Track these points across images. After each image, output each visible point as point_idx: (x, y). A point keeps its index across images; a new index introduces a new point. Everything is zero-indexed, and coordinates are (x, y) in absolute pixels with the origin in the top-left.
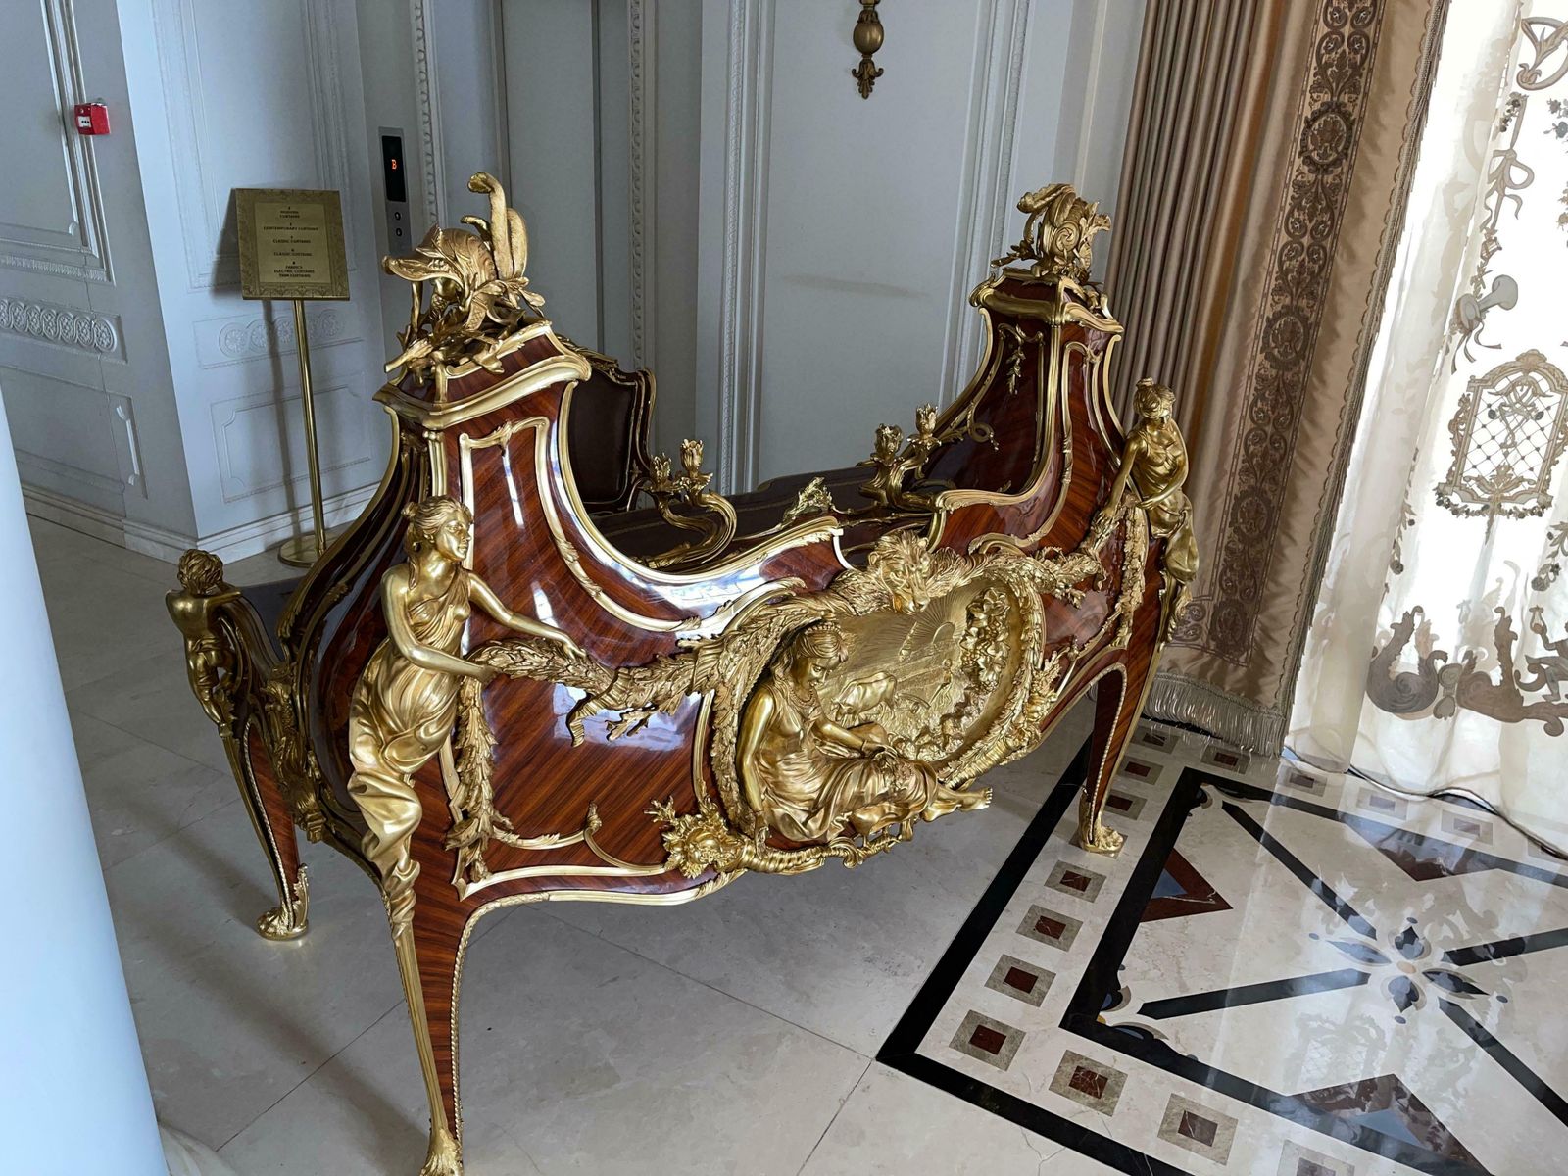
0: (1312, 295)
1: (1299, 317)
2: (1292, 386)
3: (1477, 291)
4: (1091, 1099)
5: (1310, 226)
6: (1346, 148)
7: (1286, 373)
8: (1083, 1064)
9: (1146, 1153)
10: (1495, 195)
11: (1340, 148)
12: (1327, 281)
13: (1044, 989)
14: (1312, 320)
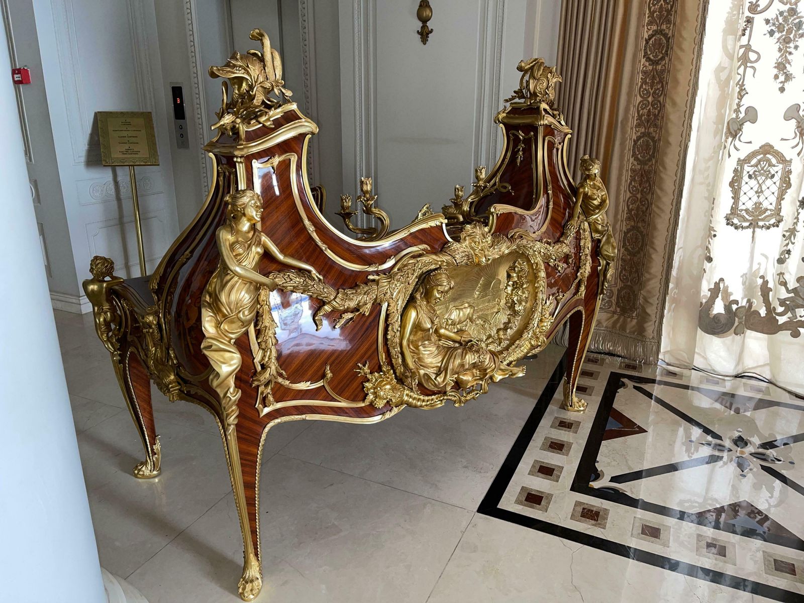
0: (656, 126)
1: (649, 137)
2: (649, 172)
3: (737, 116)
4: (593, 522)
5: (652, 92)
6: (667, 51)
7: (645, 166)
8: (586, 506)
9: (626, 545)
10: (743, 67)
11: (663, 52)
12: (663, 118)
13: (559, 474)
14: (657, 138)
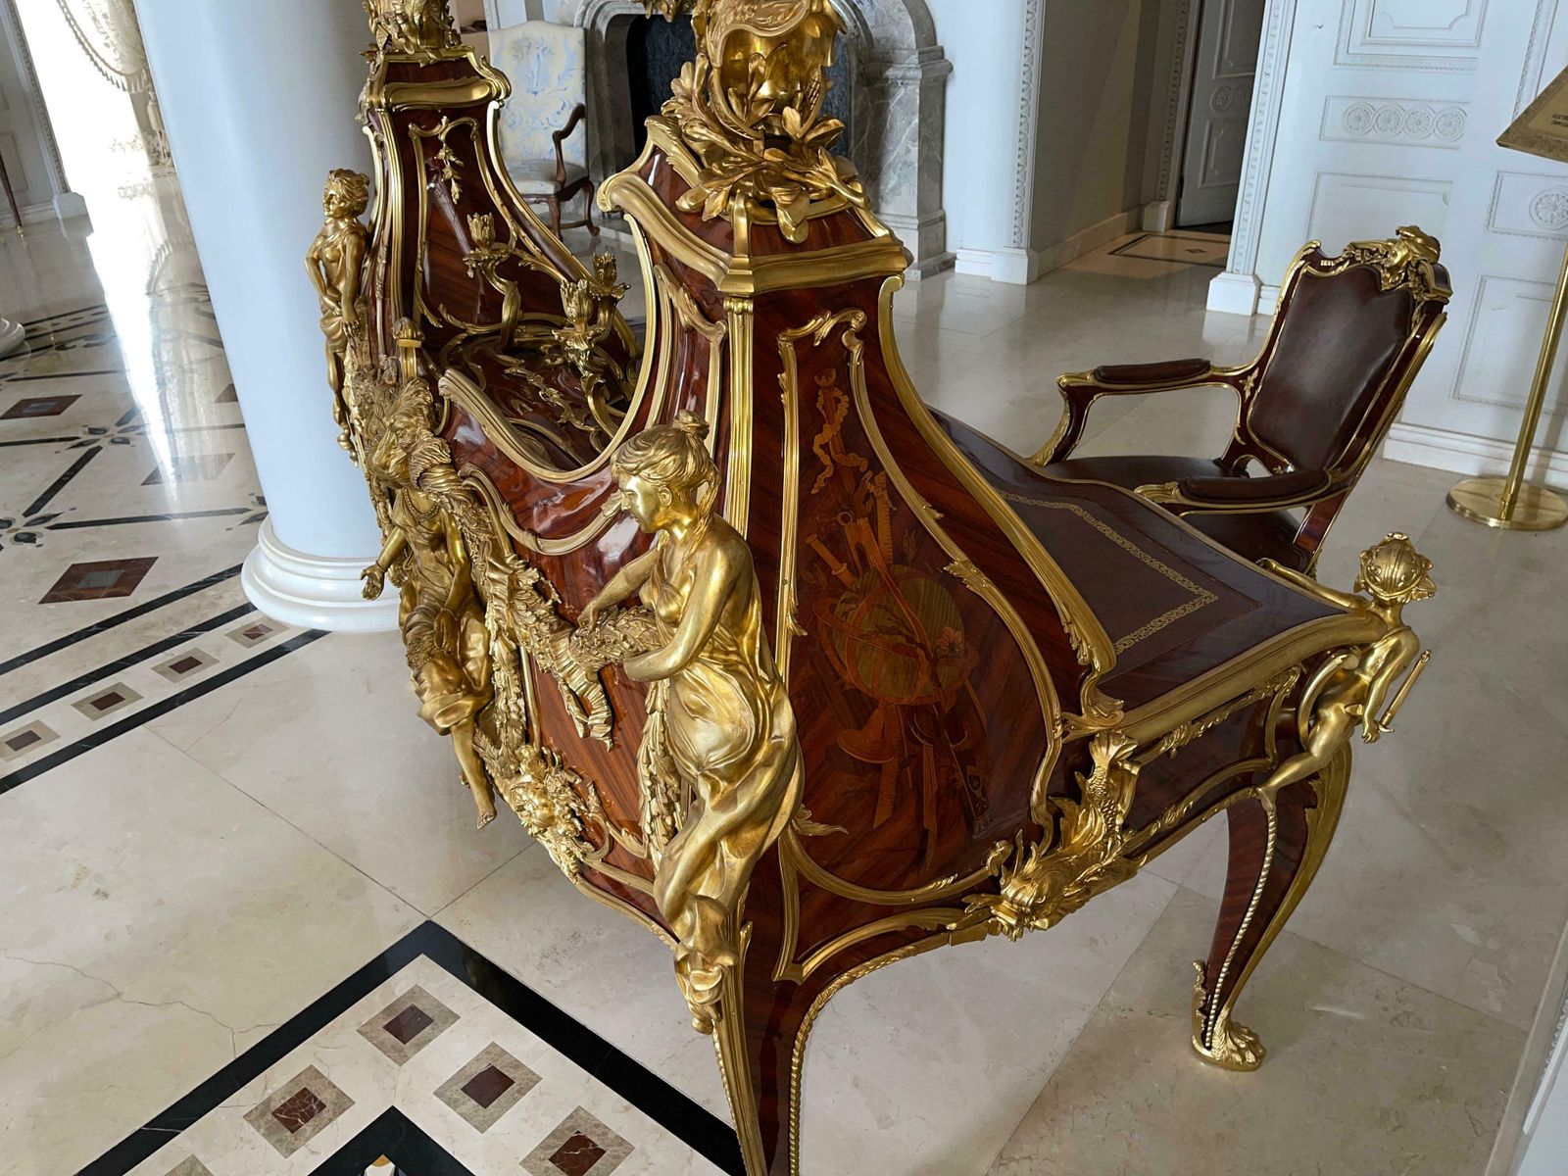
4: (277, 1105)
8: (325, 1114)
9: (183, 1133)
13: (464, 1109)
